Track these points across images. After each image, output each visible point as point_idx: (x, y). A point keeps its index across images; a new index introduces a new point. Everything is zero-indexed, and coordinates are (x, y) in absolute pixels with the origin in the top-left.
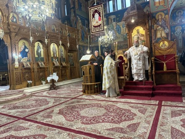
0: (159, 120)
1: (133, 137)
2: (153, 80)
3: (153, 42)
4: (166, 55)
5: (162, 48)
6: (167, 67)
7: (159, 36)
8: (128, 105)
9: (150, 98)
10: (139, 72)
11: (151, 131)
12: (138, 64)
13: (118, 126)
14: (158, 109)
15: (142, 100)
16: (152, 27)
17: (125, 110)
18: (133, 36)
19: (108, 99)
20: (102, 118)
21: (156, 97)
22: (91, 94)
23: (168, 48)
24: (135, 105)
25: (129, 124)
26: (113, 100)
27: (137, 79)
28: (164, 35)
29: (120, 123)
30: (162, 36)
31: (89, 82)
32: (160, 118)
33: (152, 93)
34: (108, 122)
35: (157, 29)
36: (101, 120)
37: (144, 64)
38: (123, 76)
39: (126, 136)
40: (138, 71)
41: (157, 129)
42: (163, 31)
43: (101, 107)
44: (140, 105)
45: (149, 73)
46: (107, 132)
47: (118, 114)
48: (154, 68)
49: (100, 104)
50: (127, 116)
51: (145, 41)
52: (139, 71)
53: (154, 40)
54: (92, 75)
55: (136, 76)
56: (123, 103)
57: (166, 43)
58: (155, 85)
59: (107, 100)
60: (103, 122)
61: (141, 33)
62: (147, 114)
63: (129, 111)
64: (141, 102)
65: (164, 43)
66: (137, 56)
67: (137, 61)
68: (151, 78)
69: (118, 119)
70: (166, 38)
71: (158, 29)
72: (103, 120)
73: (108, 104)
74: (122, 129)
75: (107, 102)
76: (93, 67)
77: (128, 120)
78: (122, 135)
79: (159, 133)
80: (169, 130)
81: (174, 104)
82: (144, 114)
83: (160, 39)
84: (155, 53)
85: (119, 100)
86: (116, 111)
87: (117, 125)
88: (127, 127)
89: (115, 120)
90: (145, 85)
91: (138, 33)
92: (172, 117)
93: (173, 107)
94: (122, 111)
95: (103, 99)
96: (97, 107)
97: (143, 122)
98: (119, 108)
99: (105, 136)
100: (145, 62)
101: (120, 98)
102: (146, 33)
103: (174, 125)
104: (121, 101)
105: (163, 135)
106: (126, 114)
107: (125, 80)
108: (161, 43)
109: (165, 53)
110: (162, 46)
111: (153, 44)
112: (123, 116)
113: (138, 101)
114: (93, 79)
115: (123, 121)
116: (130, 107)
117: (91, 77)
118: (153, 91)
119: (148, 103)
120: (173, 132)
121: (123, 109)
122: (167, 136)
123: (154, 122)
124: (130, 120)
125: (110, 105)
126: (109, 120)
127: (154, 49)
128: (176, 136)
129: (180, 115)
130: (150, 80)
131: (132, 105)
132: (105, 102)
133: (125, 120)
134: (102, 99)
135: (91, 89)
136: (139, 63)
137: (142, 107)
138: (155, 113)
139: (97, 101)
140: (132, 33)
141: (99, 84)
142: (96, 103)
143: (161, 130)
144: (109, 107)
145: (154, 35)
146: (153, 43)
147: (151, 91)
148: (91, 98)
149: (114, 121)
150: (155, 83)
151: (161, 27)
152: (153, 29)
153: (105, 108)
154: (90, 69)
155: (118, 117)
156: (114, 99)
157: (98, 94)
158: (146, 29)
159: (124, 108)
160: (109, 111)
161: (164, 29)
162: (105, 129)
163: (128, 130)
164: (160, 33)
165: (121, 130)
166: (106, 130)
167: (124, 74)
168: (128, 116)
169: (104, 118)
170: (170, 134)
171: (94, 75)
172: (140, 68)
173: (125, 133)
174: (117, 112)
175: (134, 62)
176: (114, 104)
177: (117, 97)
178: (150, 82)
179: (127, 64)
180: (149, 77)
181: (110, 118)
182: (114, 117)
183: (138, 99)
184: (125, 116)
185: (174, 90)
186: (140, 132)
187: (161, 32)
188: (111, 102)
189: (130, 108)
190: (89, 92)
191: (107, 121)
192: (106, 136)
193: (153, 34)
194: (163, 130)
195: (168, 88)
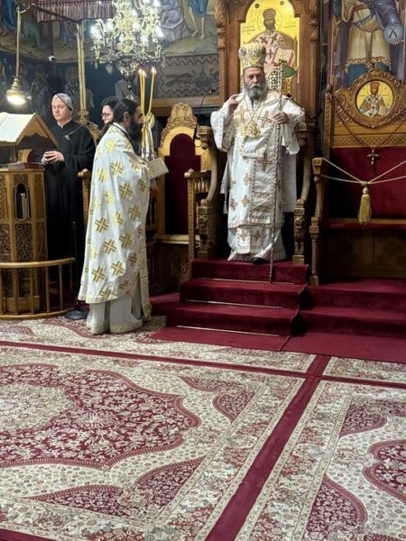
0: (286, 447)
1: (146, 529)
2: (308, 259)
3: (332, 79)
4: (377, 151)
5: (367, 114)
6: (372, 207)
7: (357, 53)
8: (182, 372)
9: (282, 341)
10: (260, 218)
11: (234, 498)
12: (258, 183)
13: (101, 478)
14: (301, 395)
15: (247, 351)
16: (335, 9)
17: (156, 397)
18: (245, 37)
19: (97, 344)
20: (38, 438)
21: (309, 338)
22: (19, 314)
23: (390, 116)
24: (209, 373)
25: (152, 468)
26: (120, 349)
27: (248, 251)
28: (379, 52)
29: (110, 465)
30: (374, 55)
31: (13, 254)
32: (293, 435)
33: (298, 318)
34: (61, 459)
35: (352, 18)
36: (28, 451)
37: (281, 185)
38: (185, 232)
39: (119, 526)
40: (255, 214)
41: (264, 490)
42: (378, 34)
43: (49, 383)
44: (232, 373)
45: (296, 229)
46: (38, 509)
47: (120, 418)
48: (318, 208)
49: (51, 367)
50: (156, 430)
51: (294, 73)
52: (260, 214)
53: (336, 69)
54: (33, 222)
55: (243, 236)
56: (158, 364)
57: (385, 91)
58: (317, 283)
59: (92, 347)
60: (37, 457)
61: (283, 30)
62: (248, 416)
63: (175, 400)
64: (239, 357)
65: (375, 93)
66: (256, 143)
67: (255, 170)
68: (302, 249)
69: (113, 441)
70: (386, 69)
71: (356, 19)
72: (39, 451)
73: (88, 368)
74: (112, 491)
75: (89, 357)
76: (37, 179)
77: (156, 448)
78: (102, 522)
79: (266, 506)
80: (311, 495)
81: (373, 370)
82: (232, 418)
83: (361, 68)
84: (332, 134)
85: (149, 347)
86: (116, 403)
87: (96, 471)
88: (138, 482)
89: (95, 448)
90: (274, 279)
91: (270, 26)
92: (343, 433)
93: (361, 386)
94: (142, 401)
95: (75, 339)
96: (31, 383)
97: (217, 457)
98: (133, 387)
99: (23, 530)
100: (283, 175)
101: (156, 338)
102: (304, 34)
103: (338, 472)
104: (156, 354)
105: (276, 517)
106: (155, 417)
107: (191, 254)
108: (365, 92)
109: (373, 141)
110: (367, 105)
111: (331, 91)
112: (139, 429)
113: (230, 356)
114: (34, 242)
115: (129, 455)
116: (183, 383)
117: (23, 230)
118: (301, 309)
119: (267, 367)
120: (322, 502)
121: (150, 394)
122: (291, 522)
123: (261, 457)
124: (166, 447)
125: (97, 372)
126: (68, 449)
127: (333, 117)
128: (328, 521)
129: (379, 422)
130: (299, 259)
131: (196, 372)
132: (76, 357)
133: (142, 448)
134: (69, 339)
135: (23, 293)
136: (259, 179)
137: (236, 385)
138: (282, 413)
139: (41, 352)
140: (242, 25)
141: (65, 267)
142: (33, 360)
143: (276, 494)
144: (88, 382)
145: (339, 48)
146: (328, 86)
147: (293, 308)
148: (15, 338)
149: (89, 456)
150: (318, 274)
151: (373, 13)
152: (339, 16)
153: (69, 391)
154: (21, 188)
155: (113, 434)
156: (127, 344)
157: (56, 316)
158: (303, 14)
159: (156, 388)
160: (81, 406)
161: (385, 23)
162: (31, 494)
163: (137, 498)
164: (363, 42)
165: (107, 500)
166: (33, 502)
167: (191, 226)
168: (160, 430)
169: (45, 442)
170: (307, 510)
171: (44, 220)
172: (264, 200)
173: (117, 511)
174: (116, 409)
175: (239, 169)
176: (116, 368)
177: (141, 335)
178: (298, 269)
179: (207, 177)
180: (296, 244)
181: (74, 438)
182: (94, 435)
183: (232, 343)
184: (145, 427)
185: (386, 309)
186: (183, 508)
187: (368, 35)
188: (105, 359)
189: (184, 389)
190: (12, 307)
191: (55, 453)
192: (27, 531)
193: (333, 39)
194: (287, 493)
195: (365, 300)
